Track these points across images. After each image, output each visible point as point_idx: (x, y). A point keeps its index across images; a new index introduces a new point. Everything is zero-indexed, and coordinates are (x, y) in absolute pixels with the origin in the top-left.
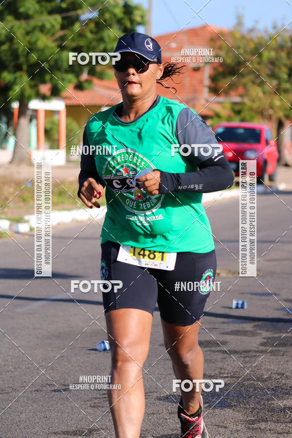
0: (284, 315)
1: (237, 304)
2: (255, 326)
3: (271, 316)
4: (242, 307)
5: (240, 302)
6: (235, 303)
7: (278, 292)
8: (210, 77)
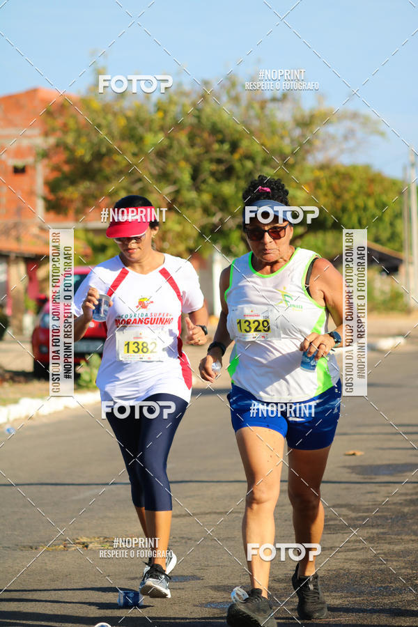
7: (198, 573)
8: (46, 183)
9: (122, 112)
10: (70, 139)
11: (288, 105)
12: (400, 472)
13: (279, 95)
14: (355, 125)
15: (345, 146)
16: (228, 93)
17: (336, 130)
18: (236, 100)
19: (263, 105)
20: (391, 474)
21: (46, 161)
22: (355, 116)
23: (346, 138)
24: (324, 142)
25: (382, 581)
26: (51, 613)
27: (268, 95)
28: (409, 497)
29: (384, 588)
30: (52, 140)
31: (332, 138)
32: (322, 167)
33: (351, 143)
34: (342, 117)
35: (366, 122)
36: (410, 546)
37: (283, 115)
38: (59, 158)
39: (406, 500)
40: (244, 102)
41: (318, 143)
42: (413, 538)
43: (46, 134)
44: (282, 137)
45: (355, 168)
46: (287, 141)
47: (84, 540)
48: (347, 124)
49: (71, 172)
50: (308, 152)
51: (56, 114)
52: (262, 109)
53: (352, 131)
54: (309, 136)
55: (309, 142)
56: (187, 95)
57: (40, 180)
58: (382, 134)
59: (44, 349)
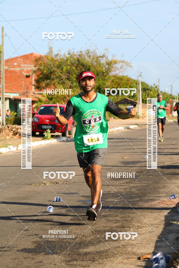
0: (82, 204)
1: (57, 199)
2: (67, 210)
3: (75, 205)
4: (60, 201)
5: (58, 198)
6: (55, 198)
7: (77, 192)
8: (35, 80)
9: (57, 60)
10: (42, 68)
11: (104, 58)
12: (135, 163)
13: (101, 56)
14: (124, 64)
15: (121, 70)
16: (87, 55)
17: (118, 66)
18: (89, 57)
19: (98, 57)
20: (133, 164)
21: (35, 74)
22: (124, 62)
23: (121, 68)
24: (114, 69)
25: (130, 195)
26: (35, 203)
27: (98, 55)
28: (138, 171)
29: (131, 197)
30: (36, 68)
31: (117, 68)
32: (114, 76)
34: (120, 62)
36: (138, 185)
37: (103, 61)
38: (39, 73)
39: (137, 172)
40: (92, 57)
41: (113, 69)
42: (139, 182)
43: (35, 66)
44: (103, 67)
45: (123, 76)
46: (104, 69)
47: (45, 182)
48: (121, 64)
49: (42, 77)
50: (110, 72)
51: (38, 61)
52: (97, 59)
53: (123, 66)
54: (110, 67)
55: (110, 69)
56: (75, 55)
57: (33, 79)
58: (131, 67)
59: (34, 128)
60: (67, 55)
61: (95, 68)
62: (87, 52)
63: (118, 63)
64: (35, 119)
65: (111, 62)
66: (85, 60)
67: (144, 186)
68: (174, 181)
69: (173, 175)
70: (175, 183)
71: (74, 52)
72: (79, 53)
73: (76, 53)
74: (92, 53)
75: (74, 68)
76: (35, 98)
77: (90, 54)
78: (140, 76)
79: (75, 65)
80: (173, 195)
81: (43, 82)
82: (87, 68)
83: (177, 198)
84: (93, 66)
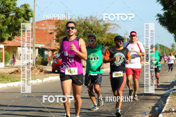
8: (56, 36)
10: (60, 28)
11: (102, 22)
13: (100, 20)
14: (115, 26)
15: (113, 30)
16: (91, 19)
17: (111, 27)
18: (92, 20)
19: (98, 21)
21: (56, 32)
22: (115, 24)
23: (113, 28)
27: (98, 20)
30: (57, 28)
31: (111, 28)
32: (108, 34)
33: (114, 30)
34: (113, 24)
35: (117, 26)
37: (101, 24)
38: (58, 31)
41: (108, 29)
44: (101, 28)
45: (115, 34)
46: (102, 29)
48: (114, 26)
49: (60, 34)
50: (106, 31)
51: (58, 23)
52: (97, 22)
53: (114, 27)
54: (106, 28)
55: (106, 29)
56: (83, 20)
57: (55, 35)
58: (120, 28)
59: (54, 67)
60: (77, 20)
61: (96, 28)
62: (91, 17)
63: (111, 25)
64: (55, 61)
65: (107, 24)
66: (89, 23)
67: (125, 107)
68: (146, 104)
69: (146, 100)
70: (147, 105)
71: (82, 18)
72: (85, 18)
73: (83, 18)
74: (94, 18)
75: (82, 28)
76: (56, 47)
77: (93, 19)
78: (126, 34)
79: (83, 26)
80: (145, 113)
81: (61, 37)
82: (91, 28)
83: (147, 115)
84: (94, 27)
